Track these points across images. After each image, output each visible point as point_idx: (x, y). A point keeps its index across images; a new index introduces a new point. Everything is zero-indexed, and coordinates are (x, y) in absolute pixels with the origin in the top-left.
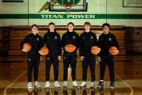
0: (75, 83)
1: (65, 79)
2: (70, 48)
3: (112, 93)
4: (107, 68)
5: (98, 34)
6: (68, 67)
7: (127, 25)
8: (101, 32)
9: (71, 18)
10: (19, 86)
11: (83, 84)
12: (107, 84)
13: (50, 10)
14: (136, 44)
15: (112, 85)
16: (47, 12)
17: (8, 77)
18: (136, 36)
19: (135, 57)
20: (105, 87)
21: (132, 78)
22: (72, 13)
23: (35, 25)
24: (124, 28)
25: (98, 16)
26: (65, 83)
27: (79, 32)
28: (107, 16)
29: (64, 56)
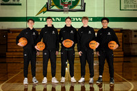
15: (112, 80)
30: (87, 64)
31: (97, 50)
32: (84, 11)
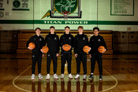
1: (63, 72)
5: (90, 36)
6: (65, 63)
7: (114, 30)
8: (92, 35)
9: (68, 24)
11: (77, 76)
13: (51, 17)
16: (49, 18)
18: (122, 39)
22: (69, 19)
23: (38, 28)
24: (111, 32)
25: (90, 23)
27: (74, 35)
31: (90, 53)
32: (80, 17)
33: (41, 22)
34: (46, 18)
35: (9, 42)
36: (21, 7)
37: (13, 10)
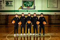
0: (31, 34)
2: (29, 22)
3: (44, 37)
4: (42, 29)
5: (39, 17)
7: (49, 14)
8: (40, 16)
9: (30, 12)
10: (11, 35)
11: (34, 34)
12: (42, 35)
14: (52, 21)
15: (44, 35)
16: (21, 9)
17: (8, 32)
19: (52, 25)
20: (41, 36)
21: (51, 32)
22: (30, 10)
24: (48, 15)
25: (39, 11)
26: (27, 34)
27: (32, 17)
28: (42, 11)
29: (27, 25)
30: (36, 29)
33: (18, 11)
34: (20, 10)
35: (5, 20)
36: (9, 5)
37: (6, 6)
